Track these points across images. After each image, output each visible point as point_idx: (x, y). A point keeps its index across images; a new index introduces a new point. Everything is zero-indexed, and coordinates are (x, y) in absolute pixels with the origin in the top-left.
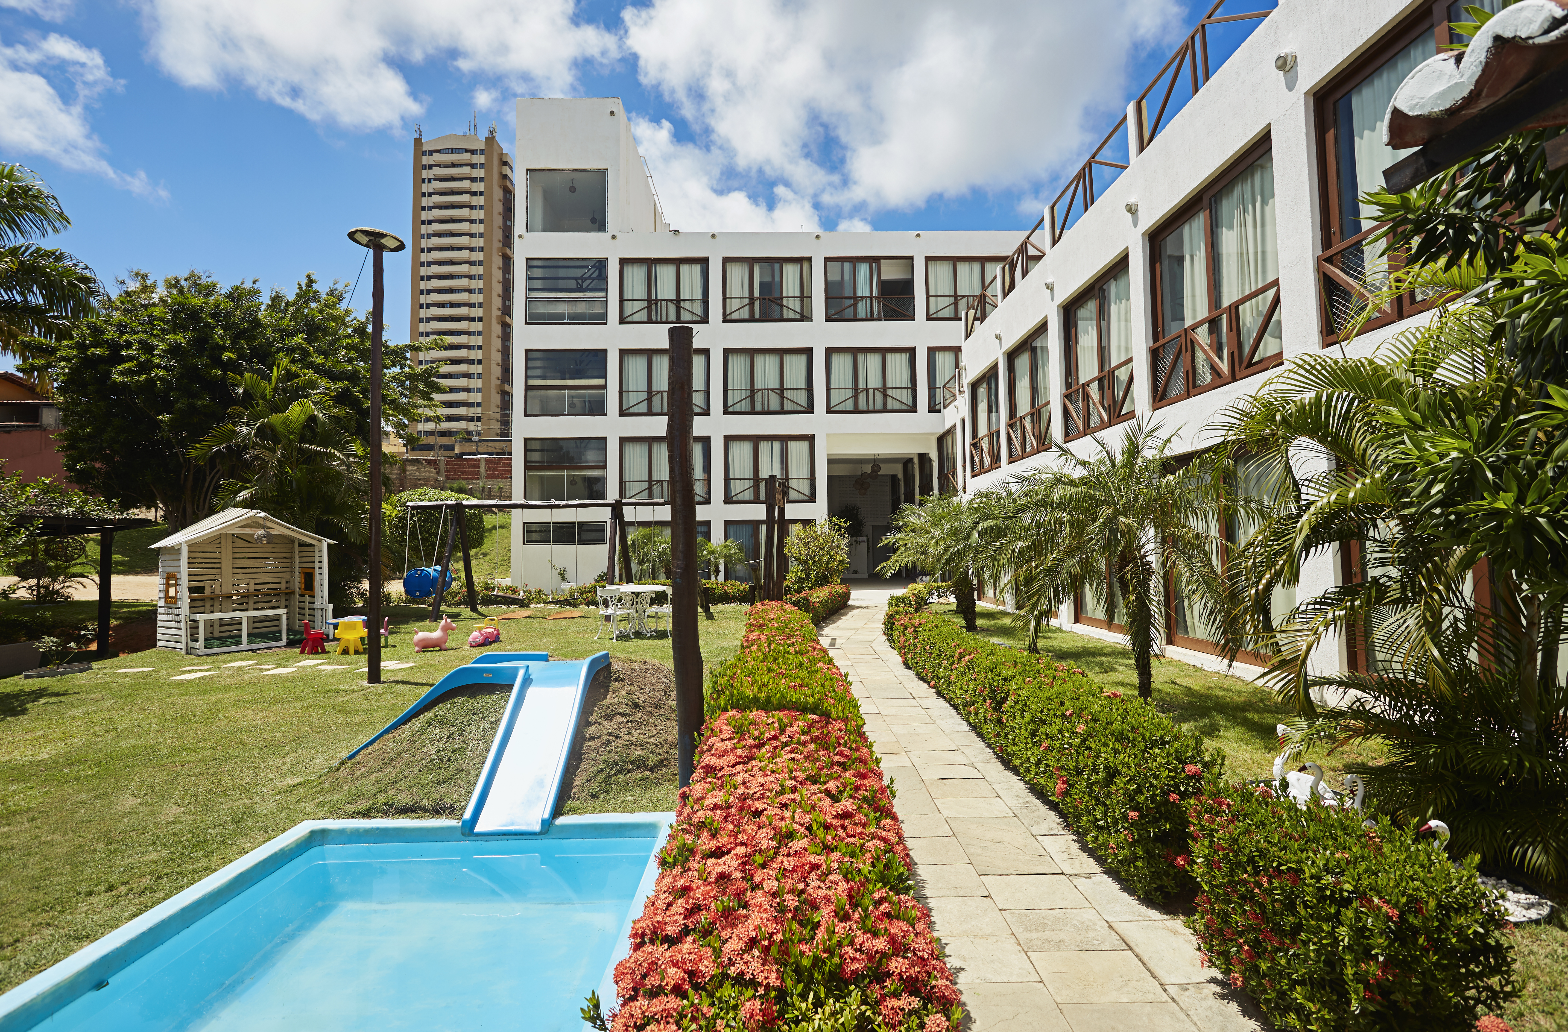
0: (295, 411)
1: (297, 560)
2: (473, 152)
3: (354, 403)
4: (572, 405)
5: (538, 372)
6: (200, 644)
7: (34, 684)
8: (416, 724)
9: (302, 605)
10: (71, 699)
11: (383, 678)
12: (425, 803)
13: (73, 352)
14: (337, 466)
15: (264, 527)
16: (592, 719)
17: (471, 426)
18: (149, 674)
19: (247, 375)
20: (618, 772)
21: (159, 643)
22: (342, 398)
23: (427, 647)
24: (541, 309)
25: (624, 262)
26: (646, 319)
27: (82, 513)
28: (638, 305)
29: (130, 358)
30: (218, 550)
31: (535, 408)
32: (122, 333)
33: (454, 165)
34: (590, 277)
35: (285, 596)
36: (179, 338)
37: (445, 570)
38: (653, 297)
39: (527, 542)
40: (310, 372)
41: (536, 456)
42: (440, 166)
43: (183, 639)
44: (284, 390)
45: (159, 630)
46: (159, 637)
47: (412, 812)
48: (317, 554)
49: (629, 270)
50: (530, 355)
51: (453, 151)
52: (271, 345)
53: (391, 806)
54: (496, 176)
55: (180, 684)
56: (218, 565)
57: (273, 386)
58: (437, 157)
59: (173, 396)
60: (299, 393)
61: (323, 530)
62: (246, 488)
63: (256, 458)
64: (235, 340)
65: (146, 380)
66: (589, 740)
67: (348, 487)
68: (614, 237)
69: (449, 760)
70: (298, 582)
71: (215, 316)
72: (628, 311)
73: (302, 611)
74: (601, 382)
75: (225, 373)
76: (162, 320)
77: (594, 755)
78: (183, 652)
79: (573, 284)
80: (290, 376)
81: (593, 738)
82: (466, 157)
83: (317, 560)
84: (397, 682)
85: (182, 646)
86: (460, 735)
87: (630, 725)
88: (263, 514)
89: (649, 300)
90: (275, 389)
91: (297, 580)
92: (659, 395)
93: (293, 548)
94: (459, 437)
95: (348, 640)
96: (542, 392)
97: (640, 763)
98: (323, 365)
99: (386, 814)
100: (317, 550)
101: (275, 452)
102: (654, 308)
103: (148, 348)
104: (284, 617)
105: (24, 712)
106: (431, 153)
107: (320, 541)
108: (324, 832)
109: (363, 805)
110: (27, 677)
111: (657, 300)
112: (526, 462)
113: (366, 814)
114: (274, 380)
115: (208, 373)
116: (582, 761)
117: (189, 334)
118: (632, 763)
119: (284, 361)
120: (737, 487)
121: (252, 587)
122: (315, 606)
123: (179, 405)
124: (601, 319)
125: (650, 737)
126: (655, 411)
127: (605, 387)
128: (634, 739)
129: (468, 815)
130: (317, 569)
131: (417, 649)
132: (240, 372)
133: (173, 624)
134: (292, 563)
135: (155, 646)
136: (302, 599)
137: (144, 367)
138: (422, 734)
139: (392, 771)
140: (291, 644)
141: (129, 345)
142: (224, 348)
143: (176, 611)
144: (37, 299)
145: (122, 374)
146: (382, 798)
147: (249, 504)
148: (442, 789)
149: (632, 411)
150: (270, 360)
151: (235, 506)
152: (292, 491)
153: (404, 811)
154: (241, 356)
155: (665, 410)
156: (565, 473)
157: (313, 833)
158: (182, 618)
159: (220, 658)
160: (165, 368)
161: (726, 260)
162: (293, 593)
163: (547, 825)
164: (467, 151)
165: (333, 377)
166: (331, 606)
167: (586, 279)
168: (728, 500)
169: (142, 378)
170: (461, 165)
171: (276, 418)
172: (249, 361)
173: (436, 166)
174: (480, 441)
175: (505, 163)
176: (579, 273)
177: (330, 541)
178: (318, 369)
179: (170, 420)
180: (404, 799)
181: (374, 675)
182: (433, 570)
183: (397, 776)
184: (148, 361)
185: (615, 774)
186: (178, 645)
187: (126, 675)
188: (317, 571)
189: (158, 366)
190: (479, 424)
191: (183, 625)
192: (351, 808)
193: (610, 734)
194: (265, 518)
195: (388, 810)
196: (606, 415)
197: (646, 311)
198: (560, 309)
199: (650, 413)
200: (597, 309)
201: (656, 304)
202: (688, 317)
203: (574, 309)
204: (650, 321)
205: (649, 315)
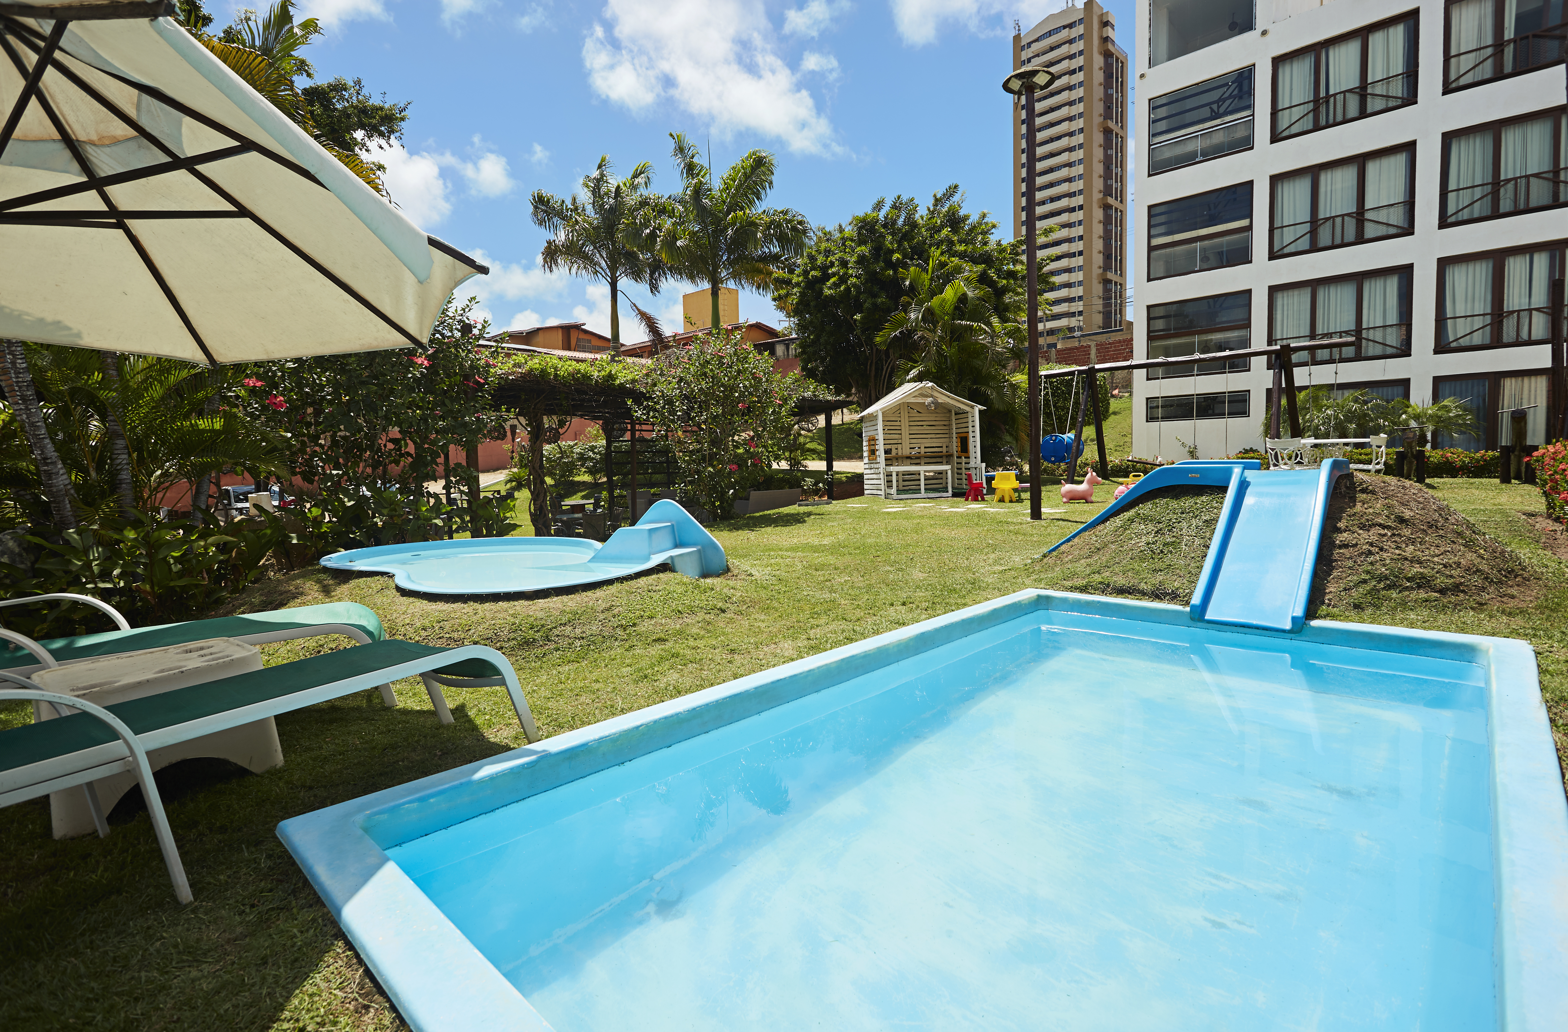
0: (949, 293)
1: (954, 426)
2: (1070, 26)
3: (991, 283)
4: (1205, 259)
5: (1161, 229)
6: (893, 491)
7: (803, 509)
8: (1118, 521)
9: (959, 466)
10: (828, 517)
11: (1043, 517)
12: (1143, 586)
13: (801, 279)
14: (983, 339)
15: (932, 396)
16: (1341, 525)
17: (1073, 322)
18: (867, 508)
19: (912, 269)
20: (1388, 588)
21: (866, 492)
22: (983, 279)
23: (1073, 498)
24: (1167, 154)
25: (1278, 61)
26: (1311, 127)
27: (815, 395)
28: (1297, 113)
29: (834, 275)
30: (899, 419)
31: (1160, 270)
32: (827, 257)
33: (1052, 49)
34: (1230, 97)
35: (946, 458)
36: (864, 249)
37: (1078, 436)
38: (1322, 94)
39: (1151, 418)
40: (955, 260)
41: (1159, 324)
42: (1038, 55)
43: (882, 487)
44: (938, 278)
45: (866, 482)
46: (866, 487)
47: (1130, 593)
48: (970, 419)
49: (1285, 70)
50: (1153, 212)
51: (1050, 33)
52: (924, 243)
53: (1108, 585)
54: (1096, 41)
55: (889, 513)
56: (899, 432)
57: (929, 277)
58: (1036, 47)
59: (862, 297)
60: (948, 278)
61: (975, 397)
62: (915, 367)
63: (922, 338)
64: (900, 243)
65: (845, 289)
66: (1340, 547)
67: (993, 359)
68: (1264, 34)
69: (1162, 552)
70: (955, 446)
71: (885, 226)
72: (1282, 123)
73: (960, 471)
74: (1244, 223)
75: (895, 271)
76: (852, 240)
77: (1350, 563)
78: (883, 497)
79: (1206, 112)
80: (943, 265)
81: (1346, 546)
82: (1064, 34)
83: (970, 424)
84: (1058, 519)
85: (882, 493)
86: (1169, 531)
87: (1397, 539)
88: (930, 384)
89: (1316, 101)
90: (932, 279)
91: (955, 444)
92: (1329, 224)
93: (950, 417)
94: (1061, 335)
95: (1004, 490)
96: (1168, 250)
97: (1423, 582)
98: (965, 251)
99: (1103, 592)
100: (970, 415)
101: (935, 333)
102: (1323, 109)
103: (844, 264)
104: (949, 472)
105: (804, 521)
106: (1029, 45)
107: (972, 407)
108: (1048, 598)
109: (1081, 582)
110: (800, 505)
111: (1328, 96)
112: (1149, 331)
113: (1083, 589)
114: (930, 270)
115: (883, 274)
116: (1334, 568)
117: (869, 246)
118: (1409, 579)
119: (935, 253)
120: (1457, 330)
121: (923, 450)
122: (970, 466)
123: (866, 305)
124: (1247, 143)
125: (1433, 556)
126: (1321, 243)
127: (1250, 228)
128: (1407, 554)
129: (1196, 599)
130: (971, 433)
131: (1065, 500)
132: (906, 266)
133: (875, 476)
134: (950, 429)
135: (862, 494)
136: (959, 460)
137: (843, 279)
138: (1126, 529)
139: (1103, 558)
140: (955, 495)
141: (832, 264)
142: (892, 252)
143: (876, 466)
144: (776, 249)
145: (830, 288)
146: (1097, 578)
147: (919, 378)
148: (1160, 577)
149: (1286, 251)
150: (925, 255)
151: (908, 382)
152: (947, 367)
153: (1121, 591)
154: (905, 256)
155: (1338, 239)
156: (1196, 339)
157: (1039, 597)
158: (881, 470)
159: (909, 501)
160: (856, 276)
162: (952, 455)
163: (1299, 627)
164: (1064, 27)
165: (974, 261)
166: (984, 465)
167: (1224, 101)
168: (1442, 347)
169: (842, 288)
170: (1059, 46)
171: (935, 301)
172: (912, 259)
173: (1033, 57)
174: (1082, 336)
175: (1106, 24)
176: (1215, 95)
177: (980, 407)
178: (962, 255)
179: (862, 318)
180: (1120, 581)
181: (1036, 514)
182: (1068, 437)
183: (1107, 562)
184: (846, 273)
185: (1384, 589)
186: (879, 492)
187: (854, 508)
188: (971, 435)
189: (852, 276)
190: (1081, 318)
191: (882, 476)
192: (1068, 584)
193: (1371, 544)
194: (932, 388)
195: (1105, 588)
196: (1251, 262)
197: (1311, 115)
198: (1190, 147)
199: (1314, 248)
200: (1240, 133)
201: (1327, 102)
202: (1379, 104)
203: (1208, 142)
204: (1317, 128)
205: (1316, 120)
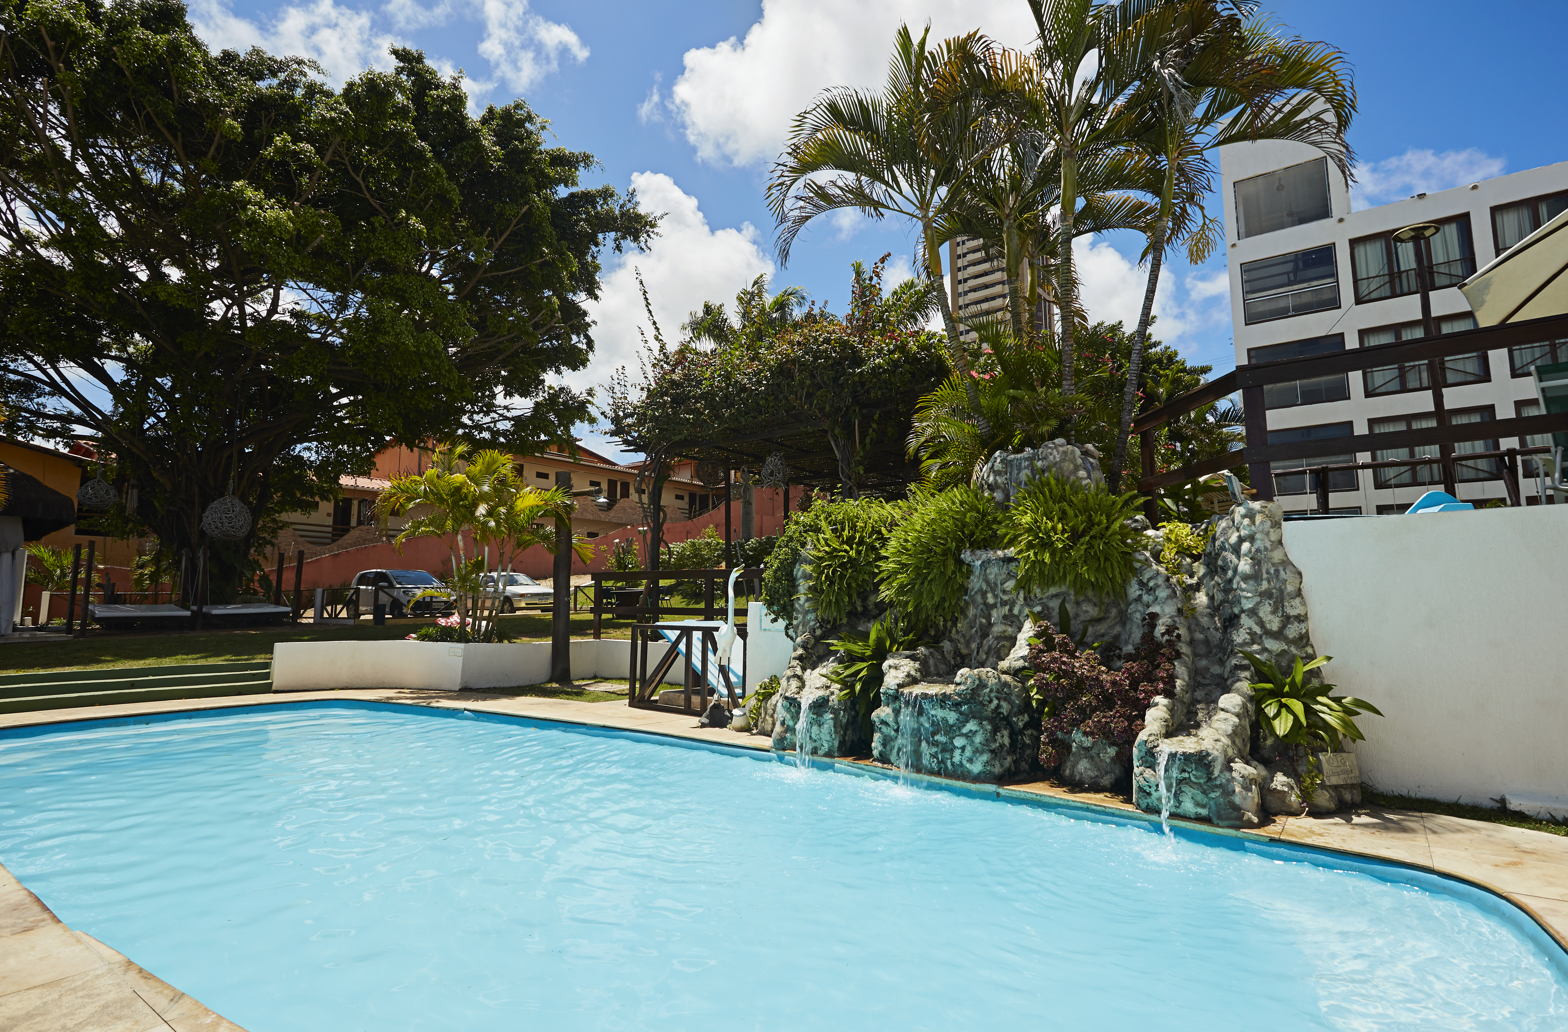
4: (1306, 394)
24: (1261, 308)
25: (1354, 243)
26: (1388, 294)
28: (1375, 283)
38: (1396, 270)
49: (1360, 251)
50: (1252, 354)
68: (1341, 220)
72: (1364, 289)
89: (1391, 274)
92: (1415, 370)
102: (1397, 281)
111: (1400, 273)
124: (1334, 303)
126: (1410, 385)
149: (1378, 391)
155: (1425, 383)
161: (1496, 210)
196: (1349, 398)
197: (1388, 285)
198: (1282, 304)
199: (1404, 389)
200: (1327, 296)
201: (1400, 277)
202: (1445, 281)
203: (1298, 301)
204: (1394, 295)
205: (1393, 289)
